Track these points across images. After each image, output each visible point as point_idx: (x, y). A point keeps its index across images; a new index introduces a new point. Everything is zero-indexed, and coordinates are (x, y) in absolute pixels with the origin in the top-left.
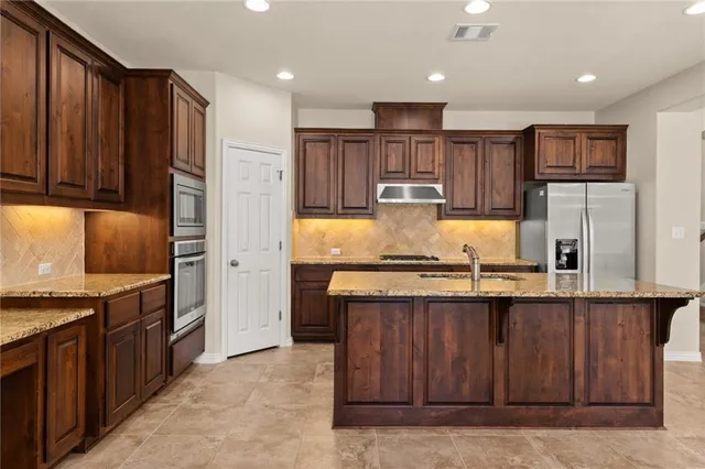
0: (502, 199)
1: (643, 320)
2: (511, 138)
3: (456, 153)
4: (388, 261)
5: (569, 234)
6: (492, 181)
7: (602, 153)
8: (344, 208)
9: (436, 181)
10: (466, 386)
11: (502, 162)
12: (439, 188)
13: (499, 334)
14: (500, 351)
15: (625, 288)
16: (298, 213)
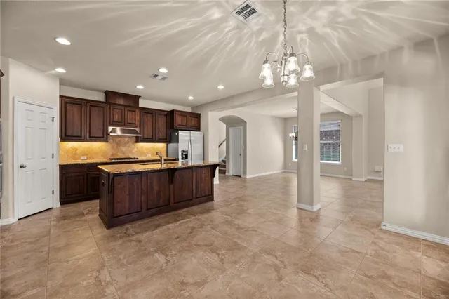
0: (162, 135)
1: (206, 173)
2: (165, 113)
3: (145, 117)
4: (114, 161)
5: (185, 148)
6: (159, 129)
7: (194, 122)
8: (90, 137)
9: (136, 127)
10: (161, 201)
11: (162, 122)
12: (138, 130)
13: (172, 181)
14: (172, 186)
15: (201, 163)
16: (61, 139)
